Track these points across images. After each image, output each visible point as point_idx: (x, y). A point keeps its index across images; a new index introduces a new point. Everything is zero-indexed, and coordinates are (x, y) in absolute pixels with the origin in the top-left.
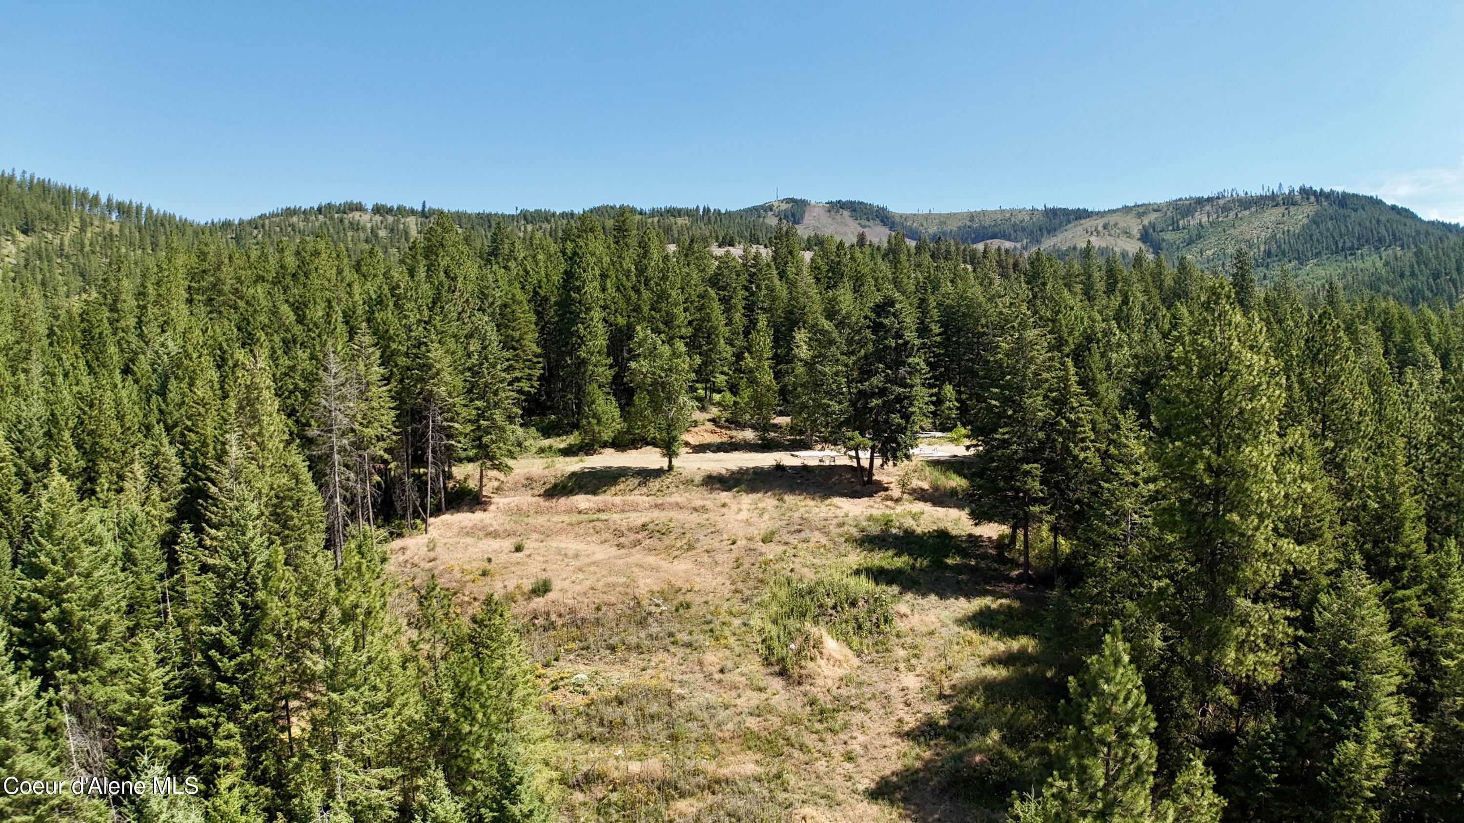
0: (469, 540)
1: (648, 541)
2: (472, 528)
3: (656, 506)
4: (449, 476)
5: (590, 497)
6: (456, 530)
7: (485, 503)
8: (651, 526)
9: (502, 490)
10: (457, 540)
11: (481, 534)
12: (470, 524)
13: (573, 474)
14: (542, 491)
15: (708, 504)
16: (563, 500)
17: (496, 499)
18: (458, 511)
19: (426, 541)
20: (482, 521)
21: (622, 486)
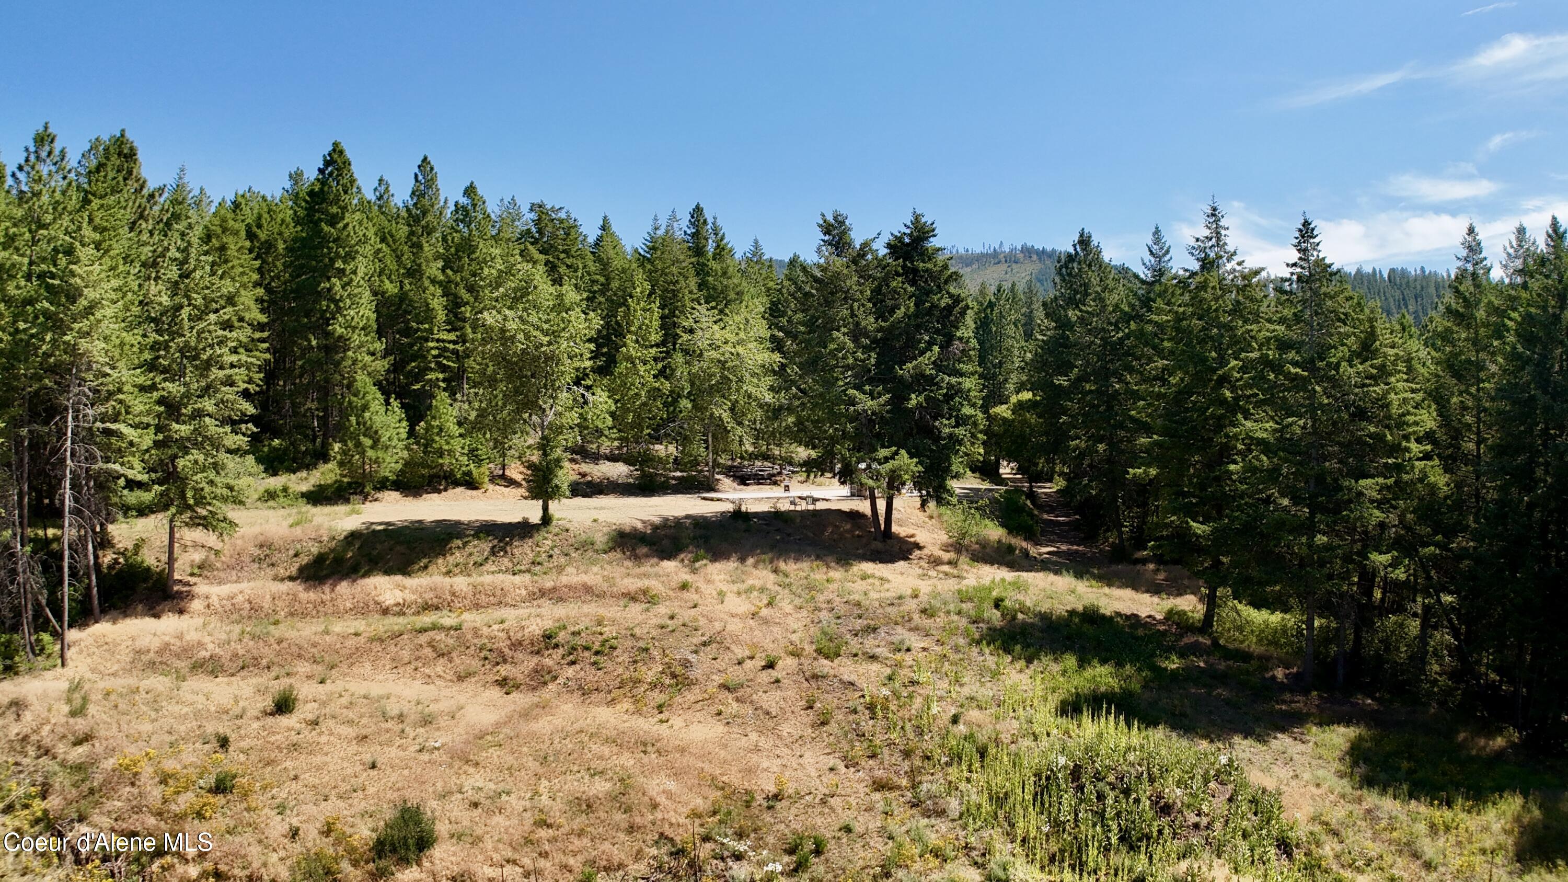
0: (158, 683)
1: (570, 672)
2: (160, 652)
3: (543, 593)
4: (104, 542)
5: (398, 578)
6: (125, 656)
7: (180, 596)
8: (562, 637)
9: (211, 567)
10: (132, 681)
11: (183, 665)
12: (156, 644)
13: (353, 536)
14: (294, 570)
15: (655, 585)
16: (344, 587)
17: (202, 588)
18: (126, 615)
19: (65, 685)
20: (180, 637)
21: (458, 557)
